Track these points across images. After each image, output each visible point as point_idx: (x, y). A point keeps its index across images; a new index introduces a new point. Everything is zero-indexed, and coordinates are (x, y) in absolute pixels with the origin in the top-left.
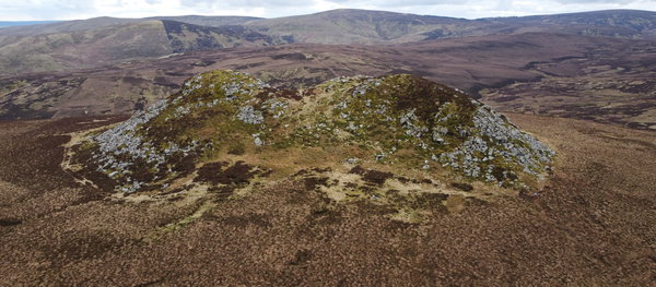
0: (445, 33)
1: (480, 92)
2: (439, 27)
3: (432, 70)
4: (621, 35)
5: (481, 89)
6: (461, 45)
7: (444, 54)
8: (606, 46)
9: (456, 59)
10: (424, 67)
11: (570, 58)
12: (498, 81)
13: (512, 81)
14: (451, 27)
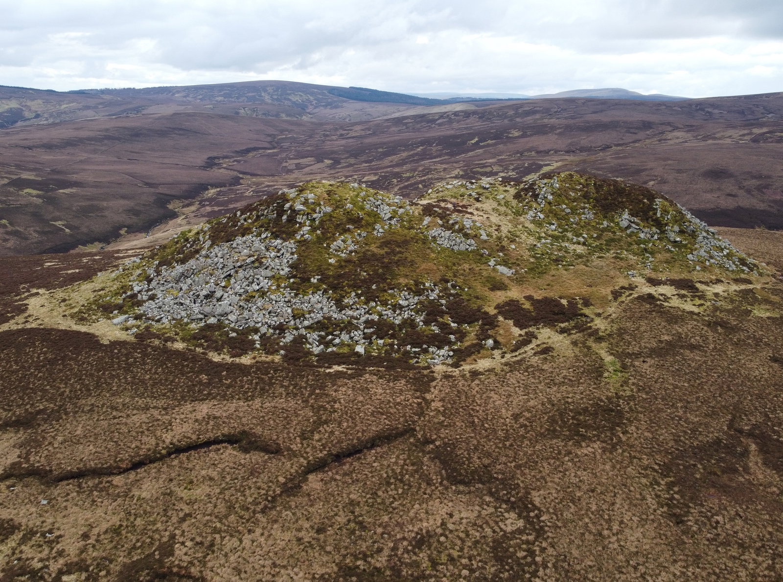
0: (27, 114)
1: (170, 207)
2: (13, 104)
3: (75, 177)
4: (288, 115)
5: (169, 202)
6: (91, 134)
7: (70, 150)
8: (290, 131)
9: (98, 157)
10: (54, 171)
11: (255, 149)
12: (185, 187)
13: (204, 187)
14: (36, 105)
